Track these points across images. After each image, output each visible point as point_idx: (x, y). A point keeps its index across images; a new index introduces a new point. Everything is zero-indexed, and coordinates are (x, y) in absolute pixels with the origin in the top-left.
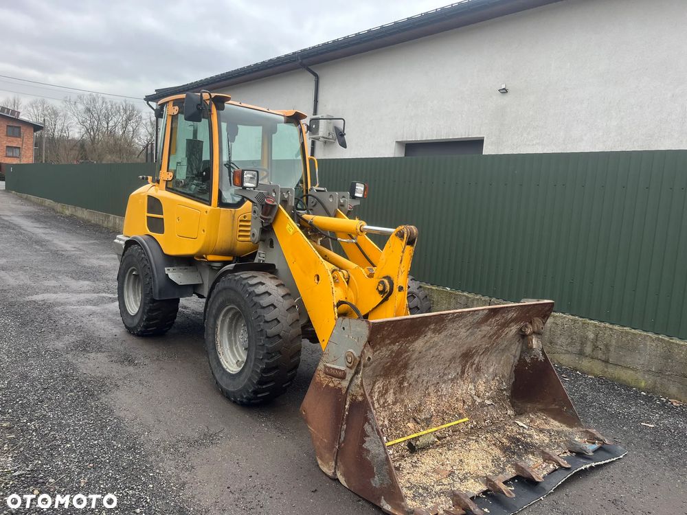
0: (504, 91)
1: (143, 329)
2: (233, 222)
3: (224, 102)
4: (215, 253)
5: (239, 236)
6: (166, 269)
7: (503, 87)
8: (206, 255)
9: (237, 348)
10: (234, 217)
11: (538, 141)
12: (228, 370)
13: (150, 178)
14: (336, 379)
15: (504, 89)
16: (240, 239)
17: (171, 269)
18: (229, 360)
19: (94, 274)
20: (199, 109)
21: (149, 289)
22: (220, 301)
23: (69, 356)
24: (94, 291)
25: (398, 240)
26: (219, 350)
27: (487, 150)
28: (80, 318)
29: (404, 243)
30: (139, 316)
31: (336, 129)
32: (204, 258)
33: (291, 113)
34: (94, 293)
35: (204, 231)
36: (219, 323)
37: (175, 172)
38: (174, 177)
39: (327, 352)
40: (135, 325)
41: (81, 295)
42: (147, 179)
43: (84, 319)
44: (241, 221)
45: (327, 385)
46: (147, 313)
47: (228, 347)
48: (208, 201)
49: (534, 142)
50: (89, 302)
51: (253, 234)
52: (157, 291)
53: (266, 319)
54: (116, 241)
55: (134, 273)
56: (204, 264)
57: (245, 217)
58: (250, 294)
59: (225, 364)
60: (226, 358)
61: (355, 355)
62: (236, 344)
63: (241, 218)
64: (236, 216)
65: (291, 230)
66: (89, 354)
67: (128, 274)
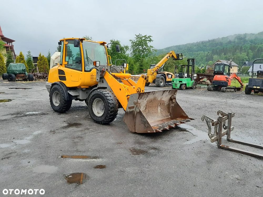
3: (83, 40)
4: (84, 86)
6: (68, 91)
8: (81, 86)
14: (132, 109)
16: (92, 81)
17: (70, 91)
20: (78, 43)
25: (142, 78)
29: (144, 79)
35: (81, 79)
37: (68, 62)
38: (68, 63)
45: (130, 111)
51: (97, 79)
61: (136, 101)
63: (91, 75)
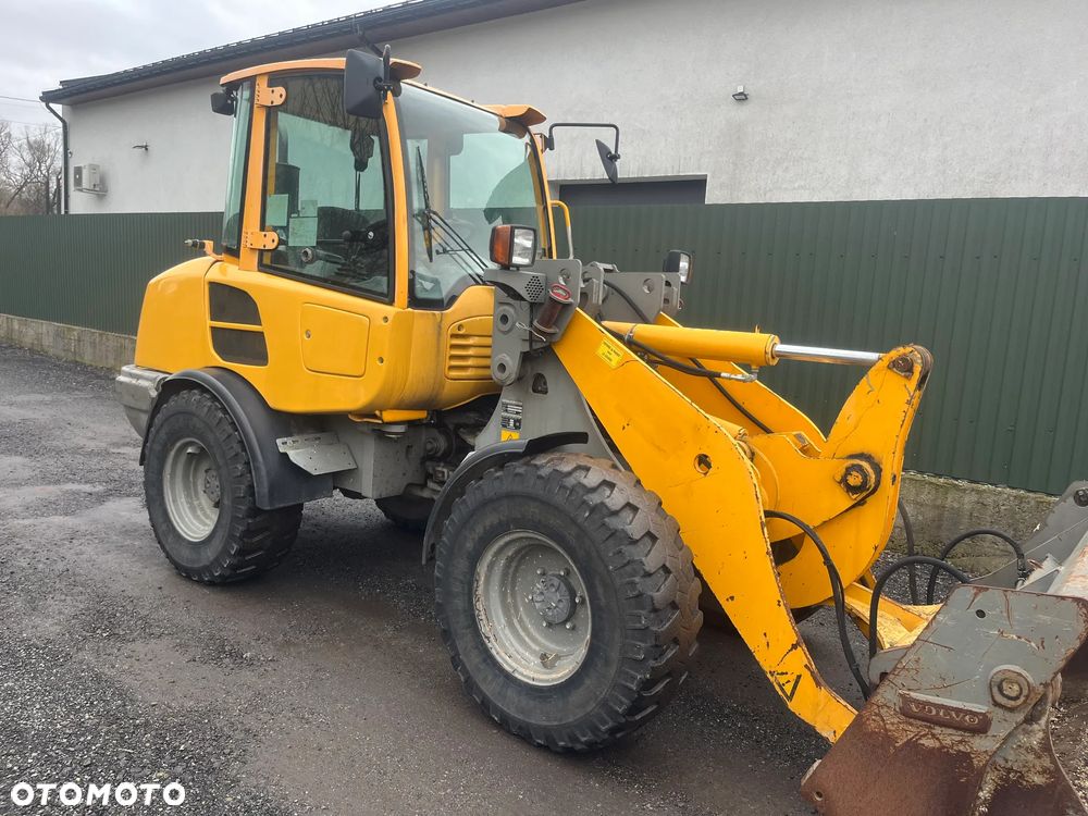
0: (742, 98)
1: (228, 573)
2: (438, 340)
3: (398, 81)
4: (399, 407)
5: (451, 368)
6: (279, 441)
7: (740, 90)
8: (381, 411)
9: (521, 621)
10: (440, 327)
11: (802, 184)
12: (516, 675)
13: (209, 244)
14: (950, 731)
15: (741, 94)
16: (454, 374)
17: (289, 440)
18: (512, 651)
19: (22, 440)
20: (378, 89)
21: (243, 487)
22: (488, 523)
23: (87, 656)
24: (45, 479)
25: (897, 377)
26: (485, 629)
27: (713, 196)
28: (55, 548)
29: (911, 383)
30: (217, 544)
31: (601, 146)
32: (375, 417)
33: (518, 109)
34: (49, 483)
35: (382, 360)
36: (482, 569)
37: (284, 232)
38: (283, 241)
39: (912, 665)
40: (204, 562)
41: (26, 489)
42: (203, 246)
43: (62, 551)
44: (454, 336)
46: (241, 538)
47: (503, 621)
48: (386, 296)
49: (796, 185)
50: (47, 507)
51: (503, 365)
52: (265, 490)
53: (647, 569)
54: (121, 378)
55: (190, 450)
56: (365, 429)
57: (460, 328)
58: (593, 510)
59: (508, 664)
60: (503, 646)
61: (1030, 679)
62: (517, 611)
63: (453, 329)
64: (445, 325)
65: (613, 356)
66: (130, 646)
67: (173, 453)
